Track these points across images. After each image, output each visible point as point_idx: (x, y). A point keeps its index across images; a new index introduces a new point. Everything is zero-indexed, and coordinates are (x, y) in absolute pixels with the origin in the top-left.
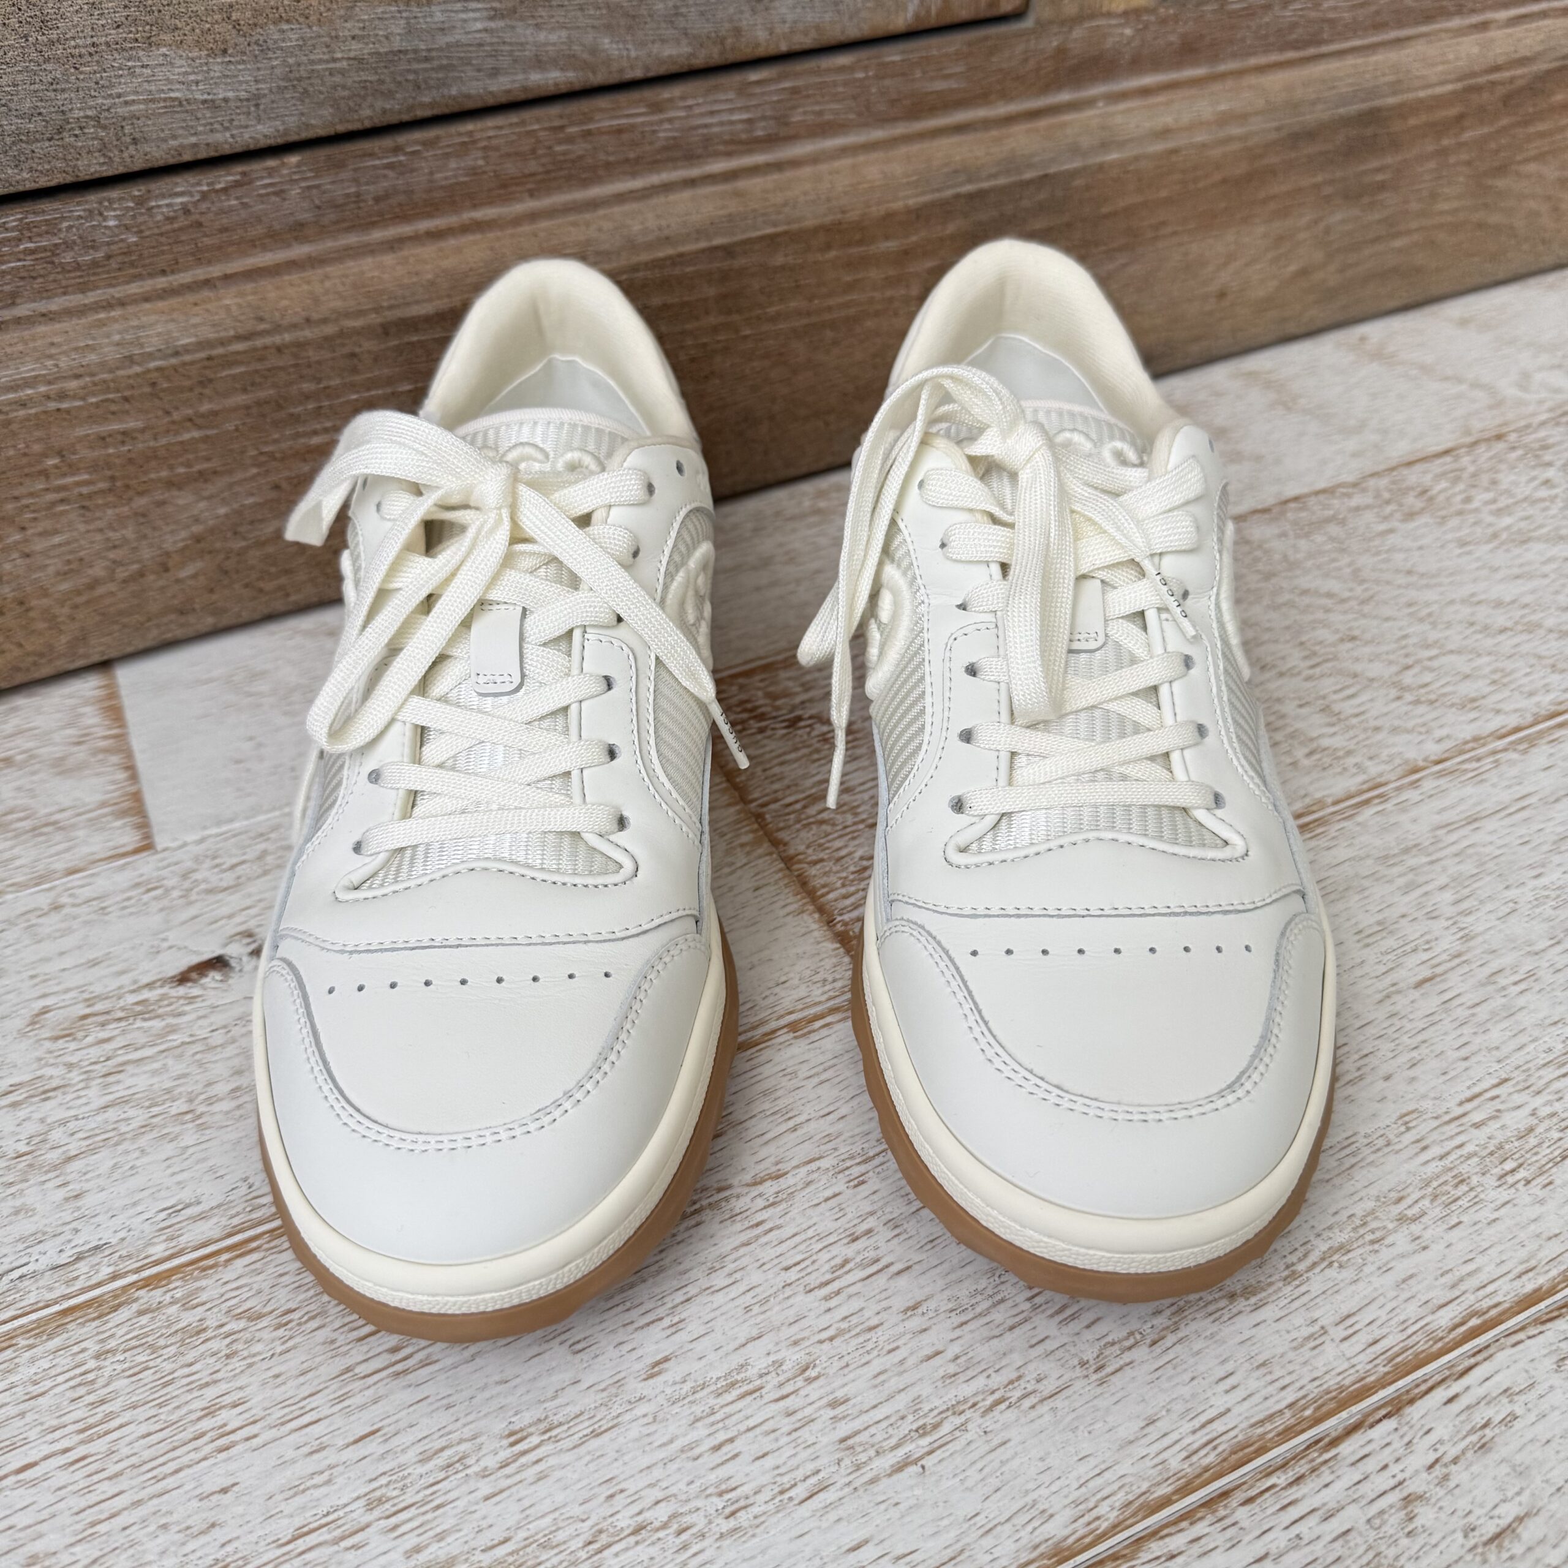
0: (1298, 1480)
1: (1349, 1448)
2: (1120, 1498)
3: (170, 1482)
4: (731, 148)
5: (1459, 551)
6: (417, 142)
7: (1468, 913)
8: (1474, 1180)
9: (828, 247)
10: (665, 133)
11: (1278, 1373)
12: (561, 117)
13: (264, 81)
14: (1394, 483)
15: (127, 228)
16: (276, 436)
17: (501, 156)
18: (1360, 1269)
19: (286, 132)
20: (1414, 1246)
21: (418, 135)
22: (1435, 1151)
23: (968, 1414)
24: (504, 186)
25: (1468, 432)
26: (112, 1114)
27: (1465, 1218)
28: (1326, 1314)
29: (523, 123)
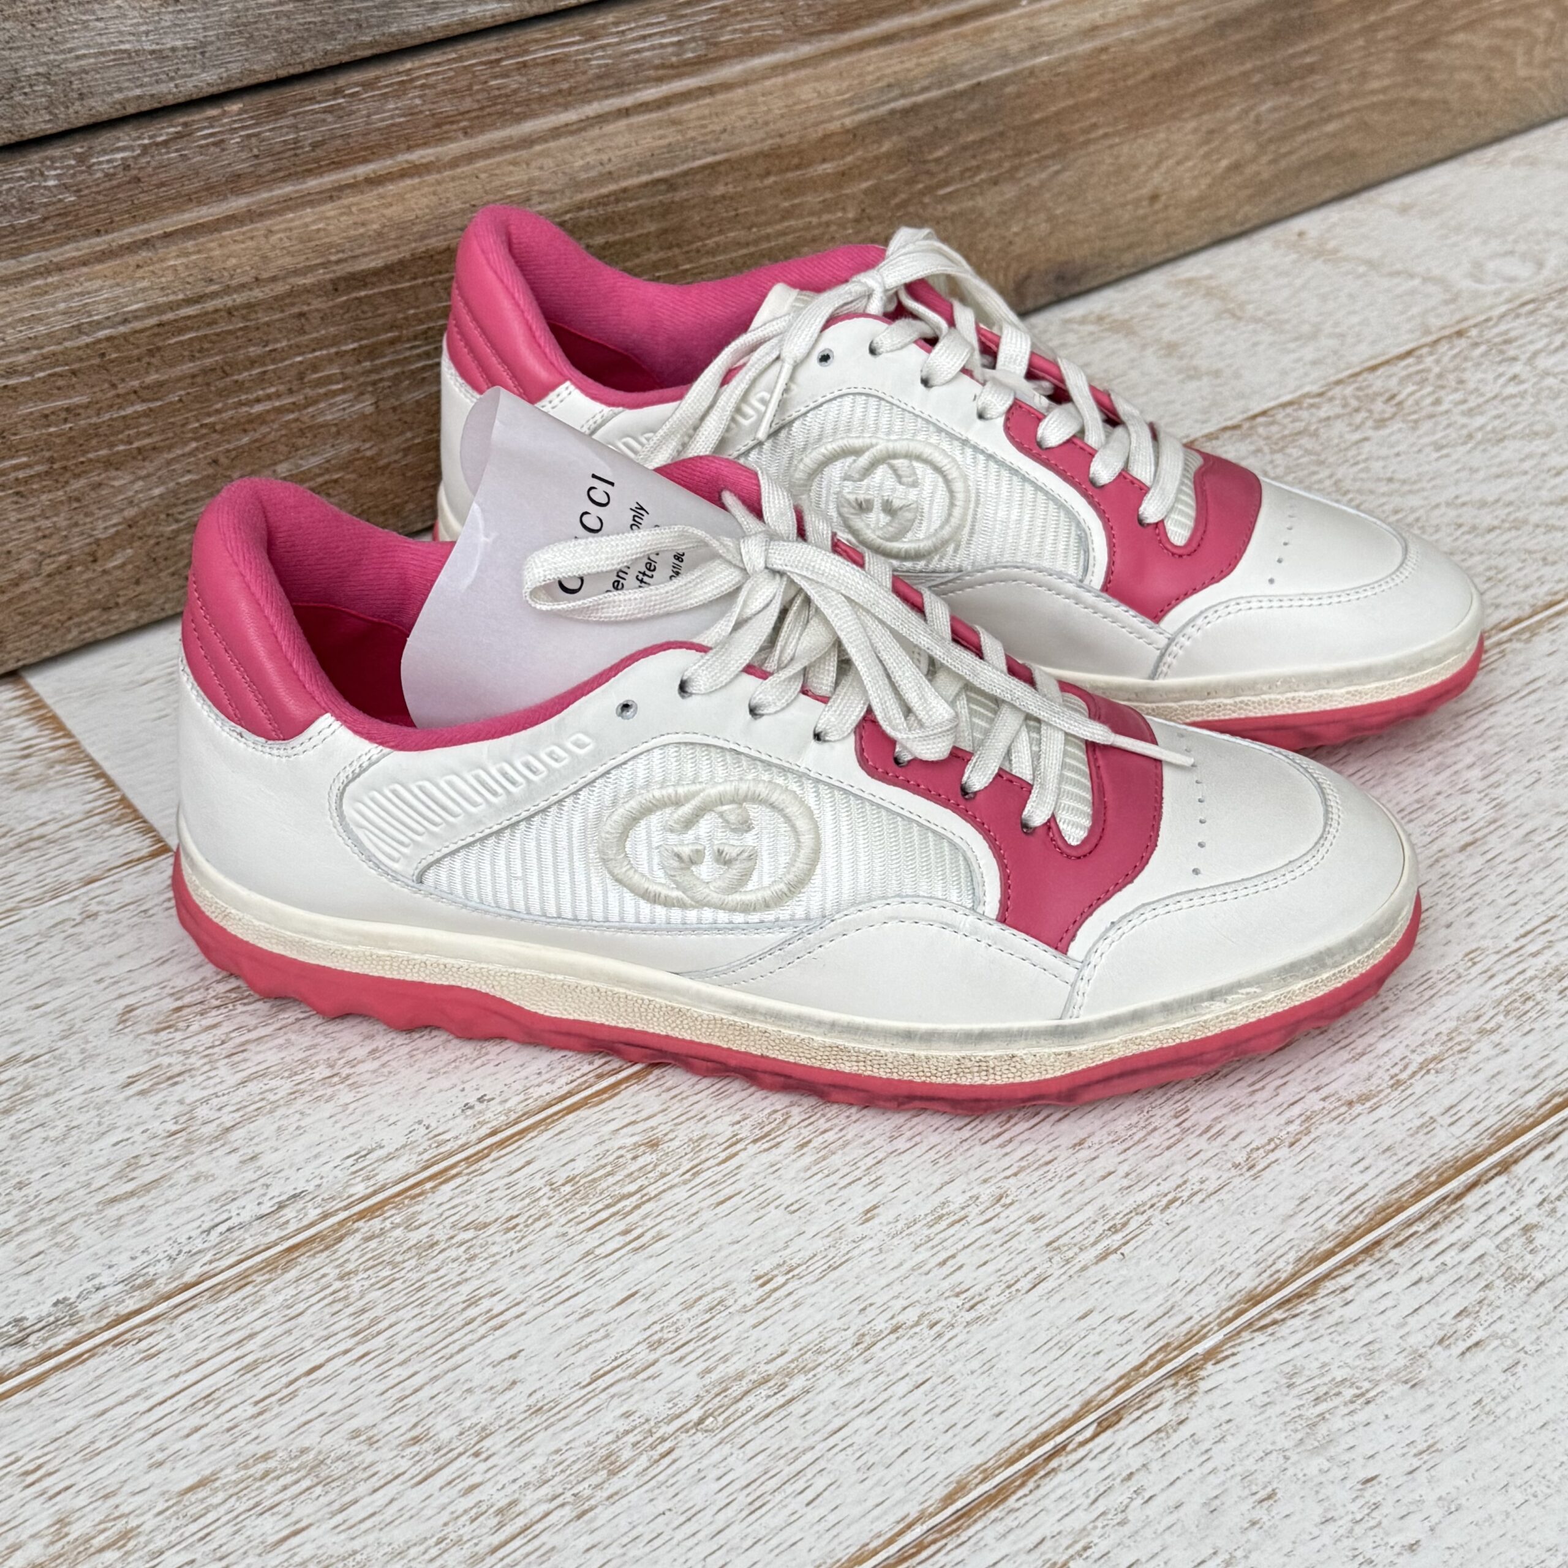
0: (1435, 1226)
1: (1472, 1199)
2: (1292, 1256)
3: (458, 1359)
4: (661, 72)
5: (1436, 455)
6: (356, 85)
7: (1497, 785)
8: (1539, 997)
9: (768, 173)
10: (598, 62)
11: (1401, 1154)
12: (497, 50)
13: (212, 28)
14: (1359, 389)
15: (66, 187)
16: (219, 406)
17: (437, 95)
18: (1454, 1073)
19: (229, 80)
20: (1497, 1050)
21: (357, 76)
22: (1501, 978)
23: (1149, 1213)
24: (438, 125)
25: (1427, 332)
26: (254, 1087)
27: (1536, 1025)
28: (1433, 1107)
29: (460, 59)
